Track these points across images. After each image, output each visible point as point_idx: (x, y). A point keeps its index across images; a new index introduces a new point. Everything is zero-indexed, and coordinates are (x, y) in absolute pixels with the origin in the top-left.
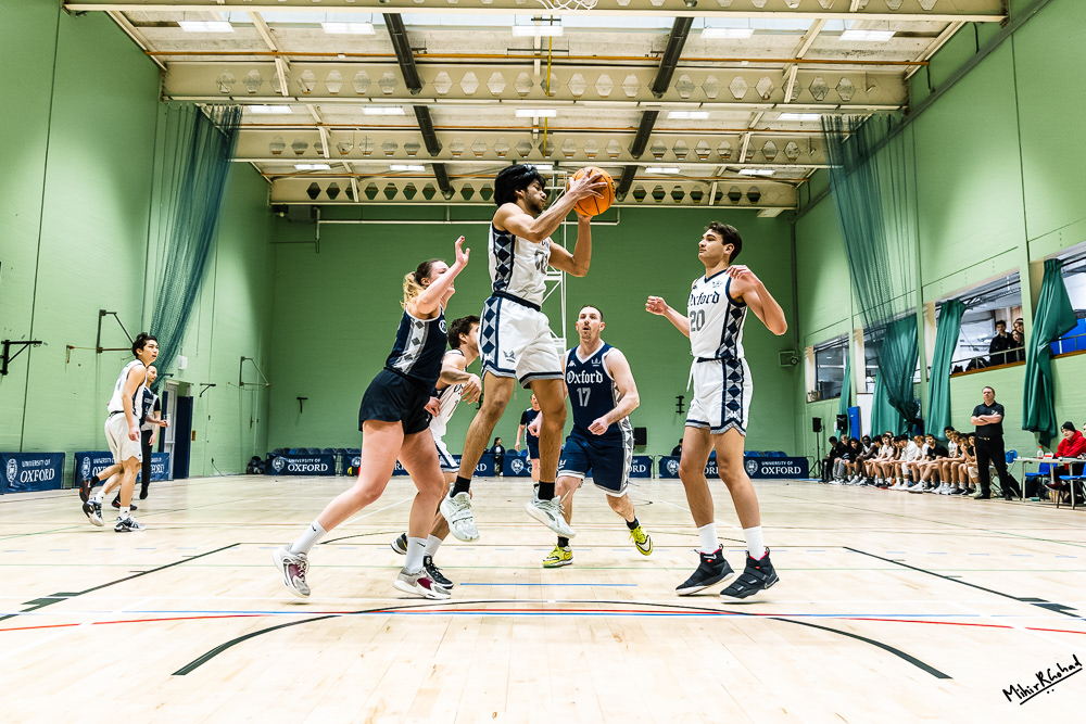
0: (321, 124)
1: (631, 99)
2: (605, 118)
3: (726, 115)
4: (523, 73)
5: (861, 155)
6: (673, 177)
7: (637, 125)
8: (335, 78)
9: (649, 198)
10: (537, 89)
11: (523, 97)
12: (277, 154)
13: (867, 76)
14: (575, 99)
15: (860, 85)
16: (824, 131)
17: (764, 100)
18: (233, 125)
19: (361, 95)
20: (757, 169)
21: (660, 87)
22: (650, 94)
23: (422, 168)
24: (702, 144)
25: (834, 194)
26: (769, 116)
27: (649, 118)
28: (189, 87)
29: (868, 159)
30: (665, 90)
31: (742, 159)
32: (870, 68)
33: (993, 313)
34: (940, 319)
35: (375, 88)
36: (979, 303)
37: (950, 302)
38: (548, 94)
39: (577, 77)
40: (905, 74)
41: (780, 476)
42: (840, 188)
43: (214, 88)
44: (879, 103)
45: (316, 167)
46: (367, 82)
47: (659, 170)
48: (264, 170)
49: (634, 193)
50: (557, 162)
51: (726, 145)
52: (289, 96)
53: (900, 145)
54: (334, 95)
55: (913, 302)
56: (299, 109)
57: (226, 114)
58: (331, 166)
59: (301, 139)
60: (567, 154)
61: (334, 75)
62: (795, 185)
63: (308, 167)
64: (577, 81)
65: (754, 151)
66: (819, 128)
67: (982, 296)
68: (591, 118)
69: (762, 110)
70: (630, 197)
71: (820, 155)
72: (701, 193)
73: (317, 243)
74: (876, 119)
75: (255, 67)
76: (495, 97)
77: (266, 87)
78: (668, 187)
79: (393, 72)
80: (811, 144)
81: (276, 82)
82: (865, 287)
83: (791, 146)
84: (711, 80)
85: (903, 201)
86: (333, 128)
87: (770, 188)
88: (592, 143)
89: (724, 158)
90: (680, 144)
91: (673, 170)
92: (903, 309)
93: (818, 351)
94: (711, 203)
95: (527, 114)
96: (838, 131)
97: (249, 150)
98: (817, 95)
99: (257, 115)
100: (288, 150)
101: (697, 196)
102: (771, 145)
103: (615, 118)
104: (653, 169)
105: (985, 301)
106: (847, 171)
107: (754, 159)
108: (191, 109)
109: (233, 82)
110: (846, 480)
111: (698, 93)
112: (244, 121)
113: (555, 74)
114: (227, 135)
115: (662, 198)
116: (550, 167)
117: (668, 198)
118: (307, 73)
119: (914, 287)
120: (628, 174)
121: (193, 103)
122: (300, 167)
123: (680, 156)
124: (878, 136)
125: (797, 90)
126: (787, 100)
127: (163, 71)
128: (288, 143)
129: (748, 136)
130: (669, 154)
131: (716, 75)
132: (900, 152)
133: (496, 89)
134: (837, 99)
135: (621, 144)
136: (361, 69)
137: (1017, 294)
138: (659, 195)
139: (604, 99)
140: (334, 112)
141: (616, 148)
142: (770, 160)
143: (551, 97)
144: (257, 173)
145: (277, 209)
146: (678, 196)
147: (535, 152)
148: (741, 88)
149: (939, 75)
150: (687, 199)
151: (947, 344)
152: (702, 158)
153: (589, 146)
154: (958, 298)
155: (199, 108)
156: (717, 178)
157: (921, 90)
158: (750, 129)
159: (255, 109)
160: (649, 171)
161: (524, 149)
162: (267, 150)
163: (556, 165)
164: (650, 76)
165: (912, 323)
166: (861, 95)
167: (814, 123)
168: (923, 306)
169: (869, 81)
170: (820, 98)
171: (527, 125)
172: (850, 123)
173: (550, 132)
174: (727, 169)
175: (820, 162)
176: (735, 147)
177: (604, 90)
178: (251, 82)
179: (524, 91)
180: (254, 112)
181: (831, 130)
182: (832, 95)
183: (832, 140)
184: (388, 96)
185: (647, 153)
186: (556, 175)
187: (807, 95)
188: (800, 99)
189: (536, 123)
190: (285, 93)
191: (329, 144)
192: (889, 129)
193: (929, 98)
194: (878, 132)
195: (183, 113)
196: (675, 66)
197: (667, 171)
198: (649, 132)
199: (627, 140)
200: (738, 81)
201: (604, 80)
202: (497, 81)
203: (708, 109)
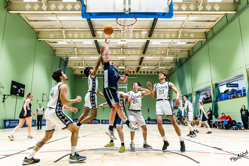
0: (83, 60)
1: (139, 55)
2: (134, 58)
3: (156, 58)
4: (119, 50)
5: (181, 65)
6: (147, 69)
7: (140, 60)
8: (85, 52)
9: (142, 73)
10: (122, 53)
11: (119, 55)
12: (75, 65)
13: (182, 50)
14: (129, 55)
15: (180, 52)
16: (174, 60)
17: (163, 55)
18: (67, 60)
19: (90, 55)
20: (162, 67)
21: (144, 53)
22: (142, 54)
23: (101, 68)
24: (152, 63)
25: (176, 71)
26: (164, 58)
27: (142, 58)
28: (59, 53)
29: (182, 66)
30: (145, 53)
31: (159, 66)
32: (182, 49)
33: (206, 93)
34: (196, 94)
35: (93, 53)
36: (203, 92)
37: (198, 91)
38: (124, 54)
39: (129, 51)
40: (189, 50)
41: (167, 124)
42: (177, 71)
43: (64, 54)
44: (184, 55)
45: (82, 68)
46: (91, 52)
47: (144, 68)
48: (73, 68)
49: (140, 72)
50: (125, 66)
51: (156, 63)
52: (77, 55)
53: (188, 63)
54: (85, 55)
55: (191, 91)
56: (79, 57)
57: (66, 58)
58: (85, 67)
59: (79, 63)
60: (127, 65)
61: (85, 51)
62: (169, 70)
63: (81, 68)
64: (129, 52)
65: (161, 64)
66: (173, 60)
67: (204, 90)
68: (132, 58)
69: (162, 57)
70: (139, 73)
71: (173, 65)
72: (152, 72)
73: (82, 81)
74: (183, 58)
75: (71, 50)
76: (114, 55)
77: (73, 53)
78: (146, 71)
79: (96, 51)
80: (172, 63)
81: (75, 52)
82: (182, 89)
83: (168, 63)
84: (153, 51)
85: (189, 73)
86: (85, 61)
87: (164, 71)
88: (132, 63)
89: (156, 65)
90: (148, 63)
91: (147, 67)
92: (189, 93)
93: (174, 101)
94: (154, 73)
95: (120, 58)
96: (176, 60)
97: (70, 65)
98: (172, 54)
99: (72, 58)
100: (77, 65)
101: (151, 72)
102: (164, 63)
103: (136, 58)
104: (143, 68)
105: (204, 91)
106: (178, 68)
107: (161, 66)
108: (60, 57)
109: (67, 52)
110: (179, 124)
111: (151, 54)
112: (69, 60)
113: (125, 51)
114: (66, 62)
115: (145, 73)
116: (124, 67)
117: (146, 73)
118: (80, 51)
119: (191, 89)
120: (138, 68)
121: (60, 56)
122: (79, 68)
123: (148, 65)
124: (184, 61)
125: (169, 53)
126: (167, 55)
127: (55, 51)
128: (77, 63)
129: (160, 61)
130: (146, 65)
131: (154, 50)
132: (188, 64)
133: (114, 53)
134: (176, 55)
135: (137, 63)
136: (90, 50)
137: (210, 90)
138: (144, 72)
139: (134, 55)
140: (85, 58)
141: (136, 64)
142: (164, 66)
143: (124, 55)
144: (72, 69)
145: (75, 75)
146: (147, 72)
147: (122, 64)
148: (159, 53)
149: (195, 50)
150: (149, 73)
151: (197, 99)
152: (152, 65)
153: (131, 63)
154: (199, 91)
155: (61, 57)
156: (155, 69)
157: (191, 53)
158: (160, 60)
159: (71, 57)
160: (142, 68)
161: (119, 64)
162: (73, 65)
163: (125, 67)
164: (142, 51)
165: (191, 95)
166: (180, 54)
167: (172, 59)
168: (193, 92)
169: (182, 51)
170: (173, 54)
171: (120, 60)
172: (179, 59)
173: (124, 61)
174: (156, 67)
175: (173, 66)
176: (158, 63)
177: (134, 53)
178: (70, 52)
179: (119, 54)
180: (71, 58)
181: (175, 60)
182: (175, 54)
183: (175, 62)
184: (95, 55)
185: (142, 65)
186: (125, 69)
187: (171, 54)
188: (169, 55)
189: (122, 59)
190: (77, 54)
191: (84, 63)
192: (186, 60)
193: (193, 54)
194: (184, 60)
195: (58, 58)
196: (147, 49)
197: (145, 68)
198: (142, 61)
199: (138, 62)
200: (158, 52)
201: (134, 52)
202: (114, 52)
203: (153, 57)
